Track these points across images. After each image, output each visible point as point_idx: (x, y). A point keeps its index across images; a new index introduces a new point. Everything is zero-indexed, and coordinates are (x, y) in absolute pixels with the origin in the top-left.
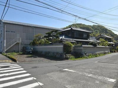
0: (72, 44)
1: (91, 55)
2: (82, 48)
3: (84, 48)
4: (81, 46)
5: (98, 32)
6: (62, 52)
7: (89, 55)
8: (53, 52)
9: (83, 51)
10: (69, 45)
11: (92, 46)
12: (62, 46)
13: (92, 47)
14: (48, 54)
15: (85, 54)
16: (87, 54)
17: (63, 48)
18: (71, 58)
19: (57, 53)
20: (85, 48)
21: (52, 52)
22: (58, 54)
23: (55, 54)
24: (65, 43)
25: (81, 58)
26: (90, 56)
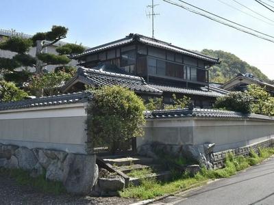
0: (140, 102)
1: (231, 160)
2: (192, 123)
3: (200, 124)
4: (187, 114)
5: (218, 72)
6: (82, 150)
7: (224, 160)
8: (30, 146)
9: (198, 138)
10: (122, 106)
11: (232, 114)
12: (79, 112)
13: (234, 119)
14: (9, 158)
15: (209, 153)
16: (217, 155)
17: (88, 122)
18: (138, 183)
19: (53, 154)
20: (205, 124)
21: (25, 148)
22: (56, 158)
23: (43, 159)
24: (100, 92)
25: (192, 176)
26: (231, 166)
